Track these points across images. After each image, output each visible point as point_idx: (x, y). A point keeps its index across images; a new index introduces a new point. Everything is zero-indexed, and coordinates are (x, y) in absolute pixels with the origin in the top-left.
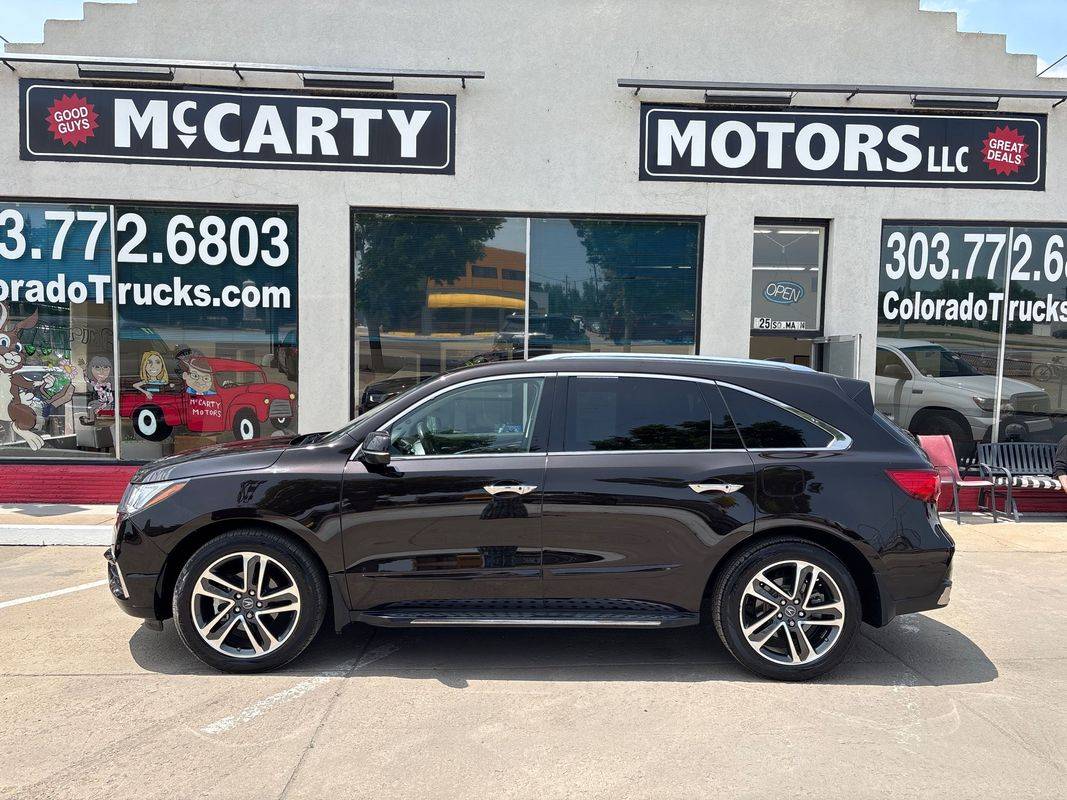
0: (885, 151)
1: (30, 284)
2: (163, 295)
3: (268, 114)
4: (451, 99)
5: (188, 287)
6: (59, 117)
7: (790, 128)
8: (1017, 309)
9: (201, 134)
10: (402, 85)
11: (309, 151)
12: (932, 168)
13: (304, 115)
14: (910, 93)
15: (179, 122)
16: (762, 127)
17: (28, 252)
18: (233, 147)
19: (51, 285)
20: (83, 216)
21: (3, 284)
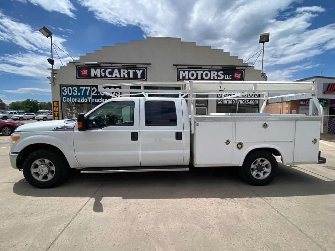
0: (218, 76)
1: (78, 99)
2: (100, 100)
3: (116, 71)
4: (146, 68)
5: (103, 99)
6: (82, 72)
7: (202, 72)
8: (240, 102)
9: (105, 74)
10: (138, 66)
11: (123, 77)
12: (225, 79)
13: (122, 71)
14: (221, 66)
15: (102, 73)
16: (197, 72)
17: (78, 94)
18: (111, 76)
19: (82, 99)
20: (86, 88)
21: (74, 99)
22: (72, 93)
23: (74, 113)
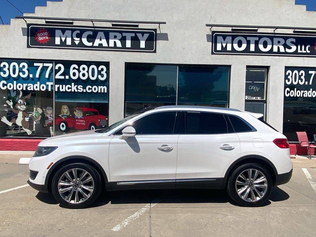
0: (285, 46)
1: (29, 85)
2: (69, 88)
3: (101, 35)
4: (155, 30)
5: (76, 86)
6: (39, 35)
9: (81, 40)
10: (141, 26)
11: (113, 46)
12: (299, 51)
13: (111, 35)
14: (293, 29)
15: (75, 37)
16: (248, 38)
17: (29, 76)
18: (90, 44)
19: (35, 85)
20: (45, 65)
21: (21, 85)
22: (19, 74)
23: (20, 110)
